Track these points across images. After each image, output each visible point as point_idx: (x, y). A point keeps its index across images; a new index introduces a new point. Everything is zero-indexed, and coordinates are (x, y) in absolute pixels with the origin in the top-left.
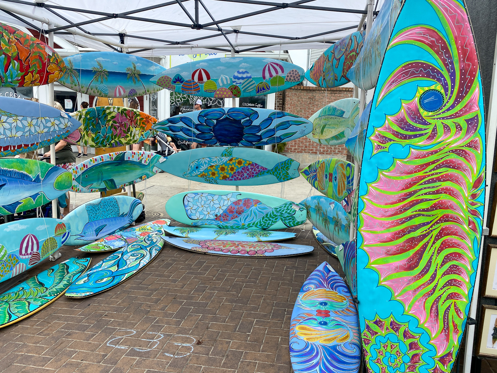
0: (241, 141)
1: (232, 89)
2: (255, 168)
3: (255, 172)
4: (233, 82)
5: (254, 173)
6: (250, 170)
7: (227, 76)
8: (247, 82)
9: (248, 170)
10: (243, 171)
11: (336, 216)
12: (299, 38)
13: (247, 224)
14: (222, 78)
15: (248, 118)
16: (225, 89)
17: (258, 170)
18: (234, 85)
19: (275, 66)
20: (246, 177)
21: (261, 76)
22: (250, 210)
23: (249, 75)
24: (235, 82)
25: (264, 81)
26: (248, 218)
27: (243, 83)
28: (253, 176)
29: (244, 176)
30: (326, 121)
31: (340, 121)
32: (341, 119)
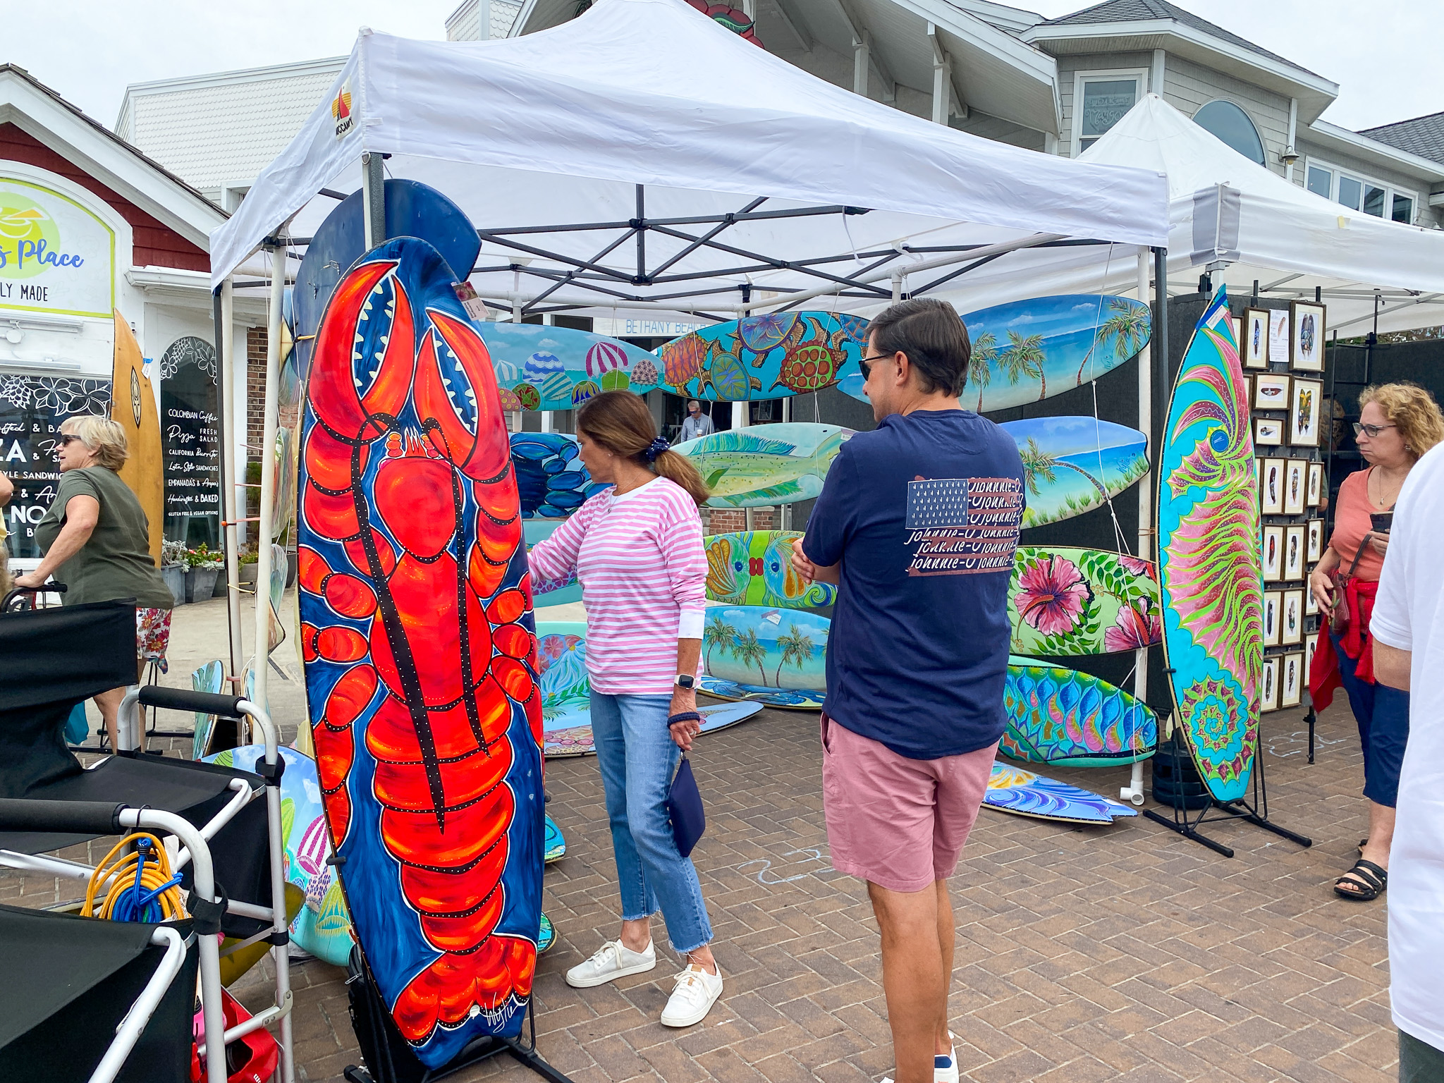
0: (541, 507)
1: (520, 392)
4: (525, 377)
7: (511, 364)
8: (555, 379)
11: (790, 635)
13: (559, 692)
14: (500, 366)
15: (556, 456)
16: (507, 392)
18: (527, 385)
19: (610, 350)
21: (582, 367)
22: (563, 659)
23: (558, 365)
24: (529, 377)
25: (590, 379)
26: (561, 678)
27: (546, 382)
28: (565, 582)
30: (725, 463)
31: (779, 462)
32: (783, 459)
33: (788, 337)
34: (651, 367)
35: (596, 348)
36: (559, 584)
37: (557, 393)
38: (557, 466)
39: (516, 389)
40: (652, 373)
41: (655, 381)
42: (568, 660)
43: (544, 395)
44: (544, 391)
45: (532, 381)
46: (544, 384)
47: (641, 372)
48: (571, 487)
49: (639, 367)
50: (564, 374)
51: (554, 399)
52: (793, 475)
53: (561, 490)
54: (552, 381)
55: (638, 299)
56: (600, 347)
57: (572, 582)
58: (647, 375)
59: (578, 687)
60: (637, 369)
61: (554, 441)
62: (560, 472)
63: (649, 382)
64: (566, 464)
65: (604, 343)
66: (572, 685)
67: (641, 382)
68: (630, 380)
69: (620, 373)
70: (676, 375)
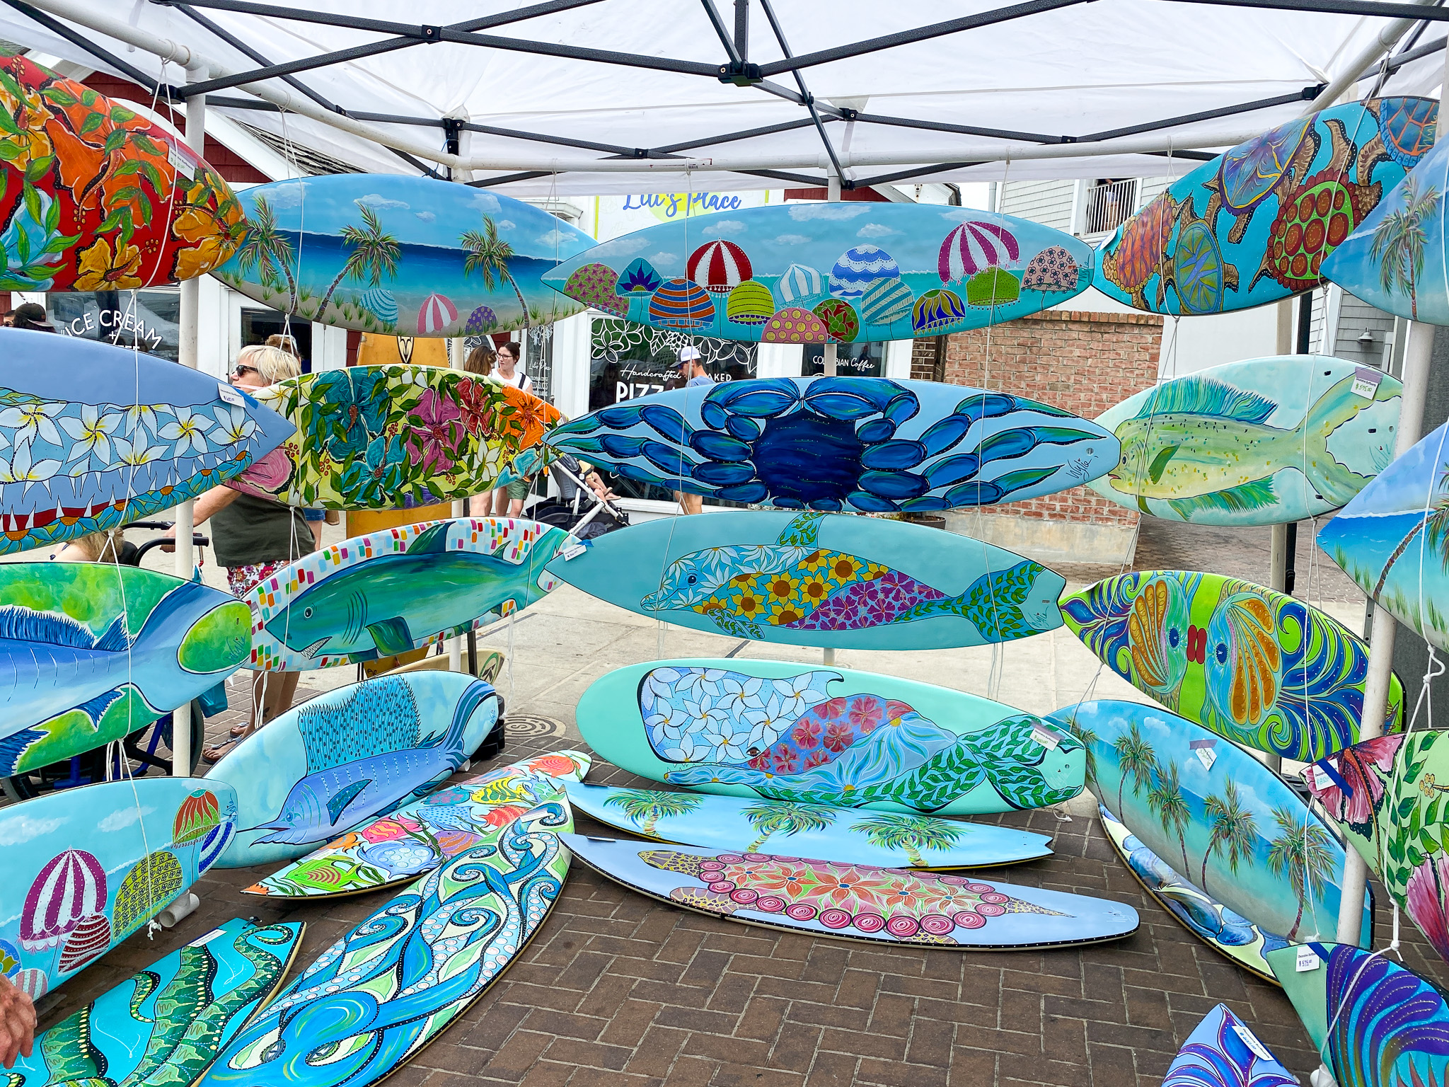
0: (853, 495)
1: (825, 312)
2: (899, 591)
3: (897, 604)
4: (833, 289)
5: (893, 608)
6: (881, 596)
7: (810, 270)
9: (873, 595)
10: (853, 598)
11: (1222, 796)
12: (1073, 140)
13: (862, 787)
15: (880, 415)
16: (804, 314)
17: (908, 596)
18: (836, 301)
19: (985, 233)
20: (866, 619)
22: (877, 736)
25: (945, 286)
26: (869, 765)
27: (869, 294)
28: (889, 617)
29: (855, 614)
30: (1177, 436)
31: (1248, 437)
32: (1256, 432)
33: (1288, 170)
34: (1064, 260)
35: (959, 233)
36: (879, 618)
37: (887, 313)
38: (879, 432)
39: (819, 309)
40: (1067, 270)
41: (1072, 283)
42: (885, 739)
43: (865, 316)
44: (864, 311)
45: (845, 294)
46: (864, 299)
47: (1045, 270)
48: (902, 466)
49: (1041, 260)
50: (899, 280)
51: (881, 322)
52: (1266, 467)
53: (884, 470)
54: (878, 294)
55: (1064, 140)
56: (968, 232)
57: (900, 618)
58: (1055, 274)
59: (895, 786)
60: (1036, 265)
61: (878, 389)
62: (884, 441)
63: (1060, 286)
64: (894, 428)
65: (976, 223)
66: (886, 780)
67: (1043, 287)
68: (1022, 285)
69: (1002, 274)
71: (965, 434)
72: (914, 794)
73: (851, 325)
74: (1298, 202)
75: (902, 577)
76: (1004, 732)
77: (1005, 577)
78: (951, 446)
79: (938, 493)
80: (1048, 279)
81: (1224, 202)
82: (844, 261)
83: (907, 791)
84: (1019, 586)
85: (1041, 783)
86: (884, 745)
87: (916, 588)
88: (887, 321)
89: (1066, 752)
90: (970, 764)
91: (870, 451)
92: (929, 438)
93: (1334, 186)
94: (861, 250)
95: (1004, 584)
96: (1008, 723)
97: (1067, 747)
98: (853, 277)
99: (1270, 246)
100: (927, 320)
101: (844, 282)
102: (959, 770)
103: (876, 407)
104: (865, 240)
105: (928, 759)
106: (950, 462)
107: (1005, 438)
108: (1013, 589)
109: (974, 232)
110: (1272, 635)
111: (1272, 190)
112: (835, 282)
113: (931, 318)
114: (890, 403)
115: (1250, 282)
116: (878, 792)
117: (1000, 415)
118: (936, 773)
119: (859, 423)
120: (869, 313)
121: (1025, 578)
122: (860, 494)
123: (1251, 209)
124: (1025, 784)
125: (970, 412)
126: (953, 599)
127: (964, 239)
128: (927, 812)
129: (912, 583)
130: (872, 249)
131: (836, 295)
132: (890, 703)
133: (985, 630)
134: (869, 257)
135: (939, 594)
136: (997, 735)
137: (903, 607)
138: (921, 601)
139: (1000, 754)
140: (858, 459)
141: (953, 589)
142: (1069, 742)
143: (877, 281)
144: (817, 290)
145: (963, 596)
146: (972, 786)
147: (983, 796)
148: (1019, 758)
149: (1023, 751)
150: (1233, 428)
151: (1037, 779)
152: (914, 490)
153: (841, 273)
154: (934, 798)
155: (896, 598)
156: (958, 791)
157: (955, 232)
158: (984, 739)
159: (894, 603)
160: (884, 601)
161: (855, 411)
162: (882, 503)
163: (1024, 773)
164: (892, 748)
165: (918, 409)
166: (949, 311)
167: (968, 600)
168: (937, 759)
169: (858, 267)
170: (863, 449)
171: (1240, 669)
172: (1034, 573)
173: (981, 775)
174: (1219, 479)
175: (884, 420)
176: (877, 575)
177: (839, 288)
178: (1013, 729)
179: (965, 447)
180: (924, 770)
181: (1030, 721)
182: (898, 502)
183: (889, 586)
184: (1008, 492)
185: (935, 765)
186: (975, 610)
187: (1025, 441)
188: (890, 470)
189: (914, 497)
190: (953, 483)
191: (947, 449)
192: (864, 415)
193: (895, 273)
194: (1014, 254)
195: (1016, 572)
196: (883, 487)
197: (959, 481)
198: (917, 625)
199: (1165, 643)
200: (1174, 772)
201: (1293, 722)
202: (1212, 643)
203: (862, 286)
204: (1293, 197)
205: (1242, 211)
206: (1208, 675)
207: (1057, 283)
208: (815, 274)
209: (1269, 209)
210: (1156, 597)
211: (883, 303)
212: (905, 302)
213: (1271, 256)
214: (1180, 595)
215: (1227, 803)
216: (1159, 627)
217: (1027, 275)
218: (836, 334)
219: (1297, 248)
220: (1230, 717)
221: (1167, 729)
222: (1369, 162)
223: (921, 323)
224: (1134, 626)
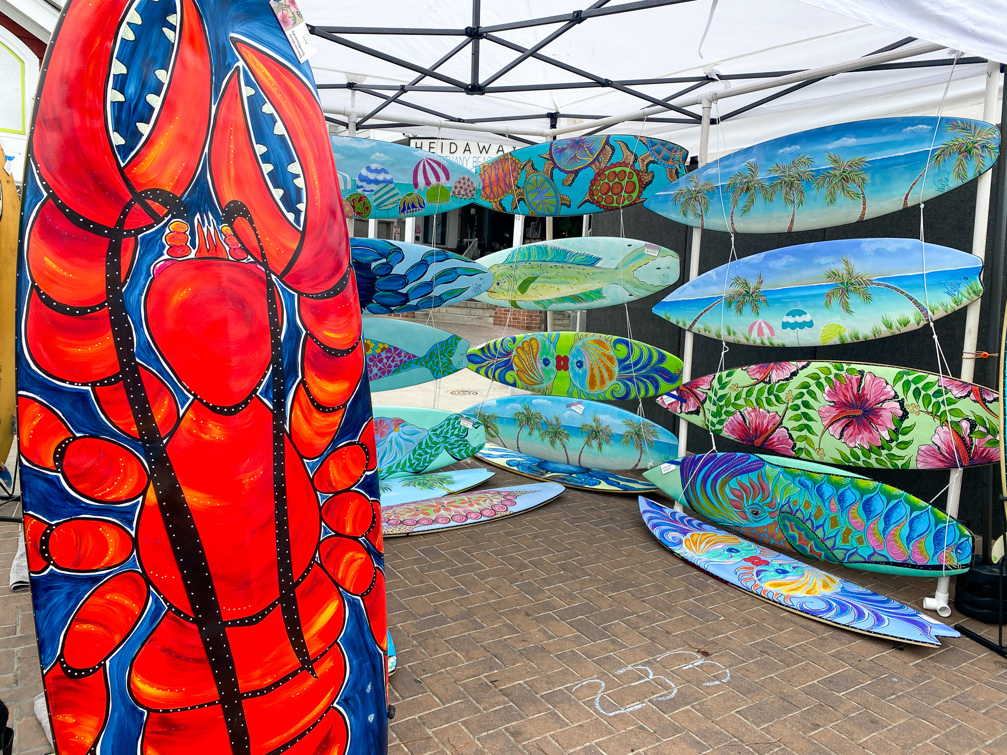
0: (370, 305)
1: (353, 200)
2: (394, 357)
3: (393, 364)
4: (358, 187)
5: (391, 367)
6: (385, 361)
7: (346, 175)
8: (384, 191)
9: (381, 361)
10: (370, 363)
11: (590, 423)
13: (385, 467)
15: (384, 260)
17: (399, 359)
18: (359, 194)
19: (434, 165)
20: (377, 374)
21: (410, 181)
22: (389, 439)
23: (388, 177)
25: (416, 191)
26: (387, 455)
27: (377, 192)
28: (389, 372)
29: (371, 373)
30: (536, 272)
31: (586, 272)
32: (589, 269)
33: (597, 158)
34: (470, 183)
35: (422, 163)
36: (383, 373)
37: (386, 203)
38: (385, 269)
39: (350, 198)
40: (471, 189)
41: (473, 195)
42: (393, 440)
43: (375, 204)
44: (375, 201)
45: (364, 191)
46: (375, 194)
47: (461, 187)
48: (396, 289)
49: (459, 182)
50: (393, 186)
51: (383, 208)
52: (598, 284)
53: (387, 291)
54: (382, 192)
55: (460, 120)
56: (426, 163)
57: (395, 371)
58: (466, 190)
59: (402, 463)
60: (457, 184)
61: (383, 246)
62: (387, 275)
63: (468, 196)
64: (392, 268)
65: (430, 159)
66: (396, 461)
67: (461, 196)
68: (451, 194)
69: (442, 187)
70: (492, 191)
71: (426, 271)
72: (411, 465)
73: (367, 208)
74: (607, 173)
75: (396, 349)
76: (448, 424)
77: (444, 344)
78: (421, 277)
79: (413, 302)
80: (463, 192)
81: (555, 166)
82: (364, 172)
83: (408, 464)
84: (451, 348)
85: (468, 446)
86: (394, 443)
87: (403, 355)
88: (386, 208)
89: (476, 428)
90: (436, 443)
91: (380, 280)
92: (410, 273)
93: (628, 170)
94: (373, 166)
95: (444, 348)
96: (449, 420)
97: (476, 426)
98: (369, 182)
99: (591, 190)
100: (406, 209)
101: (364, 184)
102: (431, 448)
103: (383, 256)
104: (374, 162)
105: (416, 445)
106: (420, 286)
107: (444, 273)
108: (448, 350)
109: (429, 163)
110: (611, 352)
111: (589, 165)
112: (360, 184)
113: (409, 208)
114: (389, 254)
115: (578, 204)
116: (394, 469)
117: (442, 261)
118: (421, 452)
119: (373, 265)
120: (377, 202)
121: (453, 343)
122: (374, 305)
123: (576, 173)
124: (461, 447)
125: (429, 259)
126: (421, 358)
127: (424, 165)
128: (418, 473)
129: (401, 352)
130: (380, 167)
131: (360, 191)
132: (393, 420)
133: (435, 372)
134: (377, 171)
135: (414, 356)
136: (445, 426)
137: (396, 365)
138: (405, 361)
139: (448, 435)
140: (373, 285)
141: (420, 354)
142: (477, 423)
143: (382, 185)
144: (349, 187)
145: (425, 356)
146: (438, 454)
147: (444, 458)
148: (457, 436)
149: (459, 431)
150: (575, 268)
151: (466, 444)
152: (402, 302)
153: (363, 179)
154: (421, 465)
155: (393, 361)
156: (432, 458)
157: (420, 162)
158: (440, 430)
159: (392, 364)
160: (386, 364)
161: (371, 258)
162: (385, 309)
163: (460, 442)
164: (397, 444)
165: (404, 257)
166: (417, 205)
167: (428, 357)
168: (420, 444)
169: (372, 176)
170: (376, 279)
171: (592, 369)
172: (457, 341)
173: (442, 447)
174: (566, 291)
175: (386, 263)
176: (383, 349)
177: (361, 187)
178: (452, 422)
179: (427, 278)
180: (415, 451)
181: (458, 417)
182: (393, 308)
183: (389, 355)
184: (446, 301)
185: (420, 448)
186: (431, 363)
187: (454, 275)
188: (390, 291)
189: (402, 305)
190: (421, 297)
191: (419, 279)
192: (376, 260)
193: (391, 182)
194: (448, 178)
195: (449, 341)
196: (386, 300)
197: (424, 296)
198: (403, 375)
199: (540, 365)
200: (557, 420)
201: (627, 385)
202: (572, 361)
203: (374, 187)
204: (604, 170)
205: (571, 172)
206: (571, 375)
207: (467, 194)
208: (348, 178)
209: (590, 173)
210: (530, 346)
211: (385, 197)
212: (396, 198)
213: (591, 193)
214: (547, 343)
215: (594, 425)
216: (535, 359)
217: (453, 189)
218: (358, 213)
219: (608, 192)
220: (588, 390)
221: (549, 402)
222: (646, 162)
223: (404, 210)
224: (516, 360)
